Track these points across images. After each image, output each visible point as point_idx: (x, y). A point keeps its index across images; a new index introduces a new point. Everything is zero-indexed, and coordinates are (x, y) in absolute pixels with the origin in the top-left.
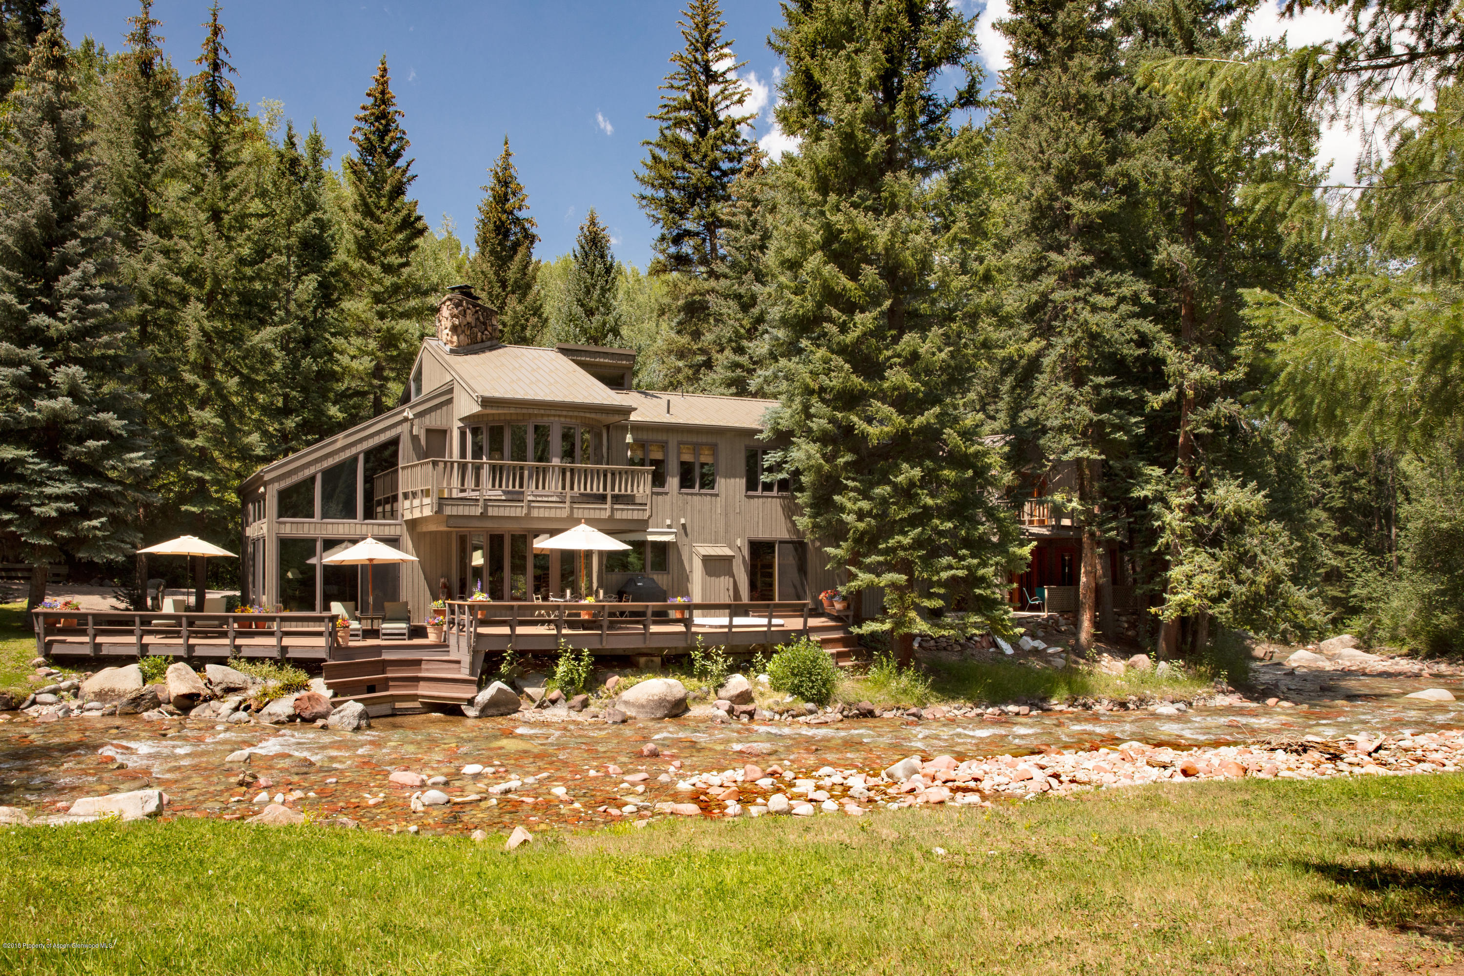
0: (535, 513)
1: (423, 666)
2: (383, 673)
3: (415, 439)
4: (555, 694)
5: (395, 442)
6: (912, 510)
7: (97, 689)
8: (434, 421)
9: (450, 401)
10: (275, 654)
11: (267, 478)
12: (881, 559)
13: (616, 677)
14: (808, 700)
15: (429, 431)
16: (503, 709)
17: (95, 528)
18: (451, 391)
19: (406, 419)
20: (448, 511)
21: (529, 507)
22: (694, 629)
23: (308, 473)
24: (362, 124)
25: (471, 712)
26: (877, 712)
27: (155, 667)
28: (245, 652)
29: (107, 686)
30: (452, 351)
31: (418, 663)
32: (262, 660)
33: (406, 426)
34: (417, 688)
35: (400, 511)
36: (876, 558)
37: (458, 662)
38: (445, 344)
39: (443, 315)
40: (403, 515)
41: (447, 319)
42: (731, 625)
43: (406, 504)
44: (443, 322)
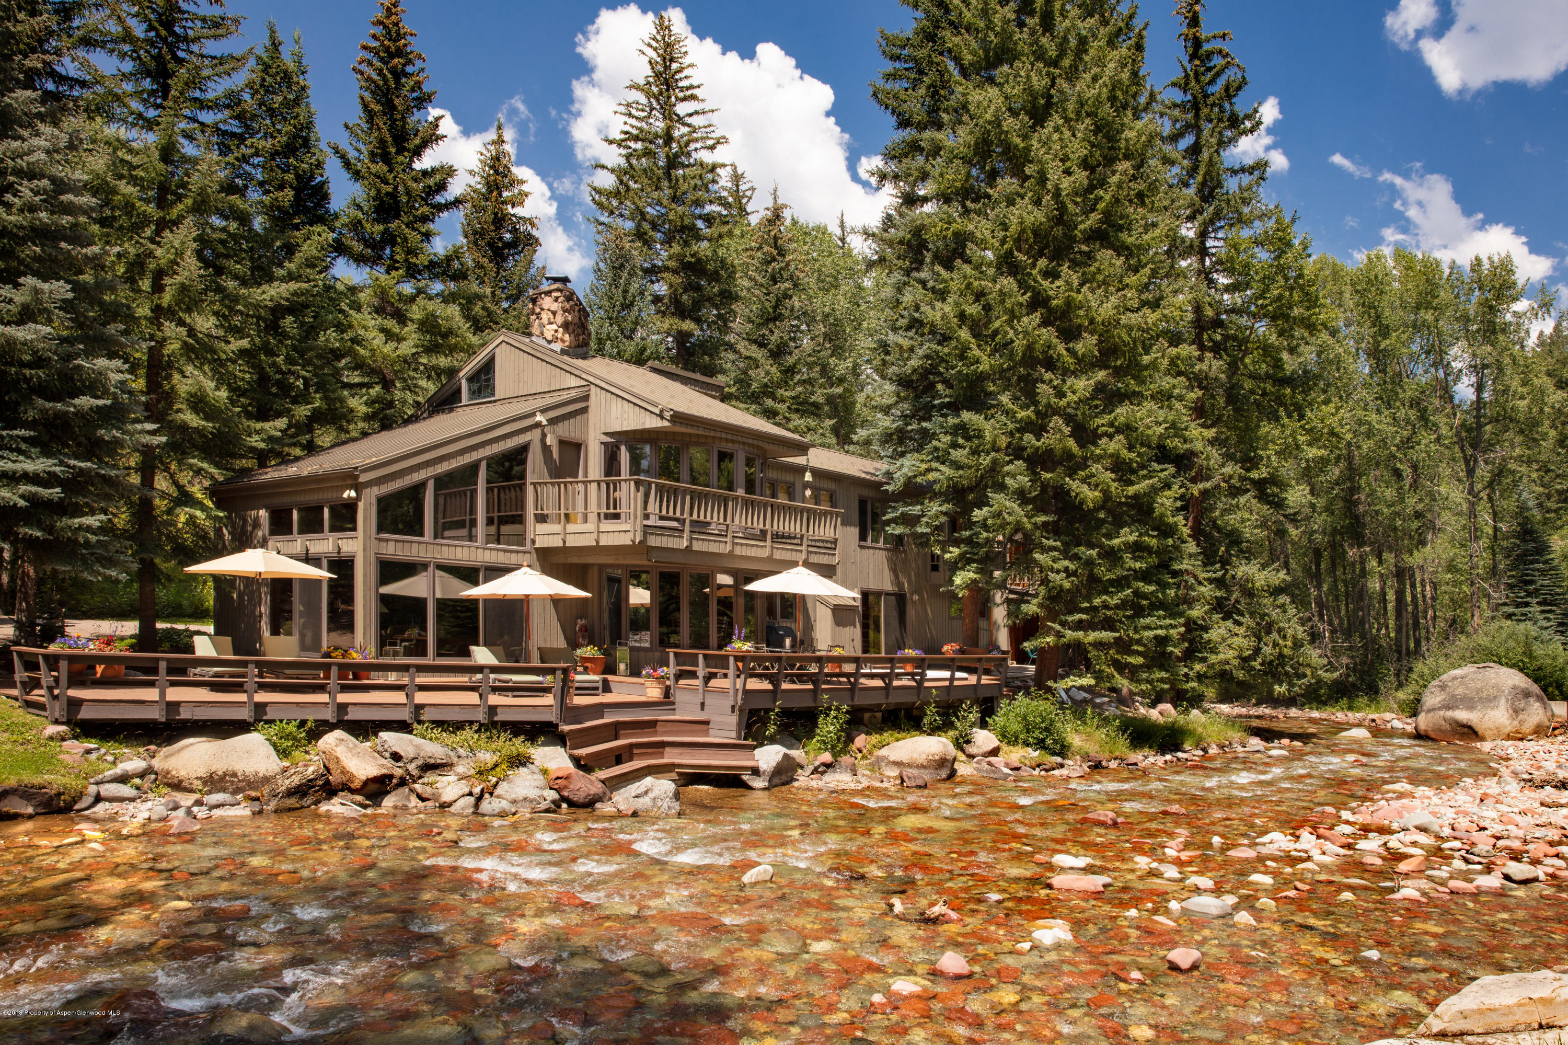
0: (738, 551)
1: (658, 728)
2: (616, 738)
3: (546, 449)
4: (827, 757)
5: (525, 448)
6: (1120, 572)
7: (202, 772)
8: (568, 430)
9: (585, 410)
10: (481, 716)
11: (363, 478)
12: (1084, 617)
13: (863, 736)
14: (1054, 754)
15: (562, 443)
16: (784, 778)
17: (89, 529)
18: (586, 398)
19: (538, 425)
21: (734, 544)
22: (927, 684)
23: (417, 477)
24: (369, 56)
25: (758, 783)
26: (1104, 763)
27: (287, 737)
28: (426, 715)
29: (220, 767)
30: (563, 352)
31: (652, 724)
32: (458, 726)
33: (535, 435)
34: (662, 755)
35: (530, 535)
36: (1077, 616)
37: (707, 723)
38: (549, 342)
39: (546, 307)
40: (533, 542)
41: (554, 313)
42: (952, 679)
43: (542, 528)
44: (545, 316)
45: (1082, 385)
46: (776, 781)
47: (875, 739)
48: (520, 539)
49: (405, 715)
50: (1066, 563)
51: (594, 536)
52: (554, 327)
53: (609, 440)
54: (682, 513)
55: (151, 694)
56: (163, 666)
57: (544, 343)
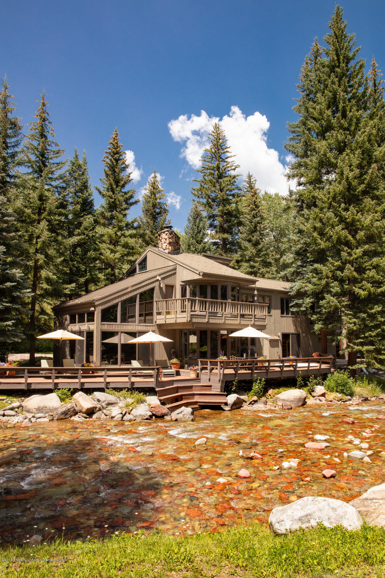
0: (227, 322)
1: (193, 388)
2: (177, 393)
3: (161, 289)
4: (255, 398)
5: (152, 290)
6: (375, 322)
7: (36, 407)
8: (169, 281)
9: (175, 274)
10: (129, 386)
11: (96, 303)
12: (362, 340)
13: (272, 390)
14: (347, 395)
15: (167, 286)
16: (237, 406)
17: (9, 326)
18: (175, 269)
19: (158, 280)
20: (194, 320)
21: (225, 319)
22: (298, 369)
23: (115, 302)
25: (227, 408)
26: (369, 398)
27: (64, 394)
28: (112, 385)
29: (42, 405)
30: (169, 253)
31: (191, 387)
32: (121, 389)
33: (157, 284)
34: (193, 398)
35: (155, 320)
36: (360, 340)
37: (211, 386)
38: (164, 250)
39: (163, 237)
40: (156, 322)
41: (166, 239)
42: (309, 367)
43: (159, 317)
44: (163, 240)
45: (359, 251)
46: (234, 407)
47: (276, 391)
48: (151, 321)
49: (103, 386)
50: (355, 320)
51: (175, 319)
52: (166, 244)
53: (183, 284)
54: (205, 309)
55: (22, 380)
56: (26, 371)
57: (162, 250)
